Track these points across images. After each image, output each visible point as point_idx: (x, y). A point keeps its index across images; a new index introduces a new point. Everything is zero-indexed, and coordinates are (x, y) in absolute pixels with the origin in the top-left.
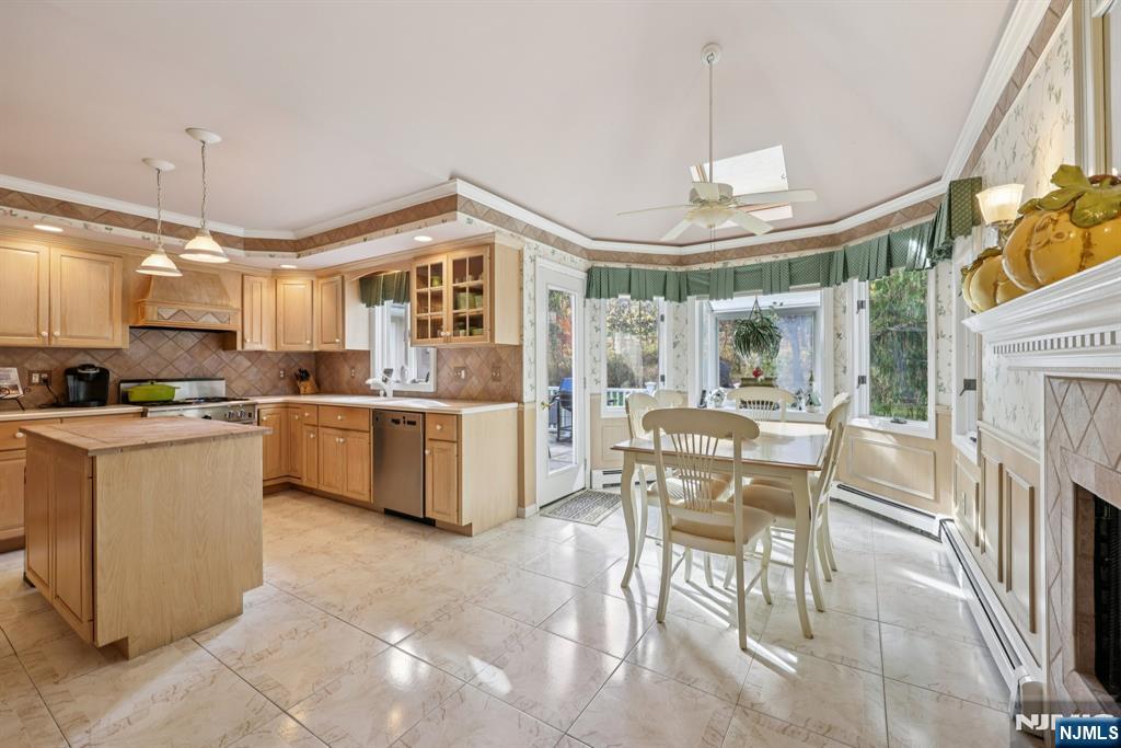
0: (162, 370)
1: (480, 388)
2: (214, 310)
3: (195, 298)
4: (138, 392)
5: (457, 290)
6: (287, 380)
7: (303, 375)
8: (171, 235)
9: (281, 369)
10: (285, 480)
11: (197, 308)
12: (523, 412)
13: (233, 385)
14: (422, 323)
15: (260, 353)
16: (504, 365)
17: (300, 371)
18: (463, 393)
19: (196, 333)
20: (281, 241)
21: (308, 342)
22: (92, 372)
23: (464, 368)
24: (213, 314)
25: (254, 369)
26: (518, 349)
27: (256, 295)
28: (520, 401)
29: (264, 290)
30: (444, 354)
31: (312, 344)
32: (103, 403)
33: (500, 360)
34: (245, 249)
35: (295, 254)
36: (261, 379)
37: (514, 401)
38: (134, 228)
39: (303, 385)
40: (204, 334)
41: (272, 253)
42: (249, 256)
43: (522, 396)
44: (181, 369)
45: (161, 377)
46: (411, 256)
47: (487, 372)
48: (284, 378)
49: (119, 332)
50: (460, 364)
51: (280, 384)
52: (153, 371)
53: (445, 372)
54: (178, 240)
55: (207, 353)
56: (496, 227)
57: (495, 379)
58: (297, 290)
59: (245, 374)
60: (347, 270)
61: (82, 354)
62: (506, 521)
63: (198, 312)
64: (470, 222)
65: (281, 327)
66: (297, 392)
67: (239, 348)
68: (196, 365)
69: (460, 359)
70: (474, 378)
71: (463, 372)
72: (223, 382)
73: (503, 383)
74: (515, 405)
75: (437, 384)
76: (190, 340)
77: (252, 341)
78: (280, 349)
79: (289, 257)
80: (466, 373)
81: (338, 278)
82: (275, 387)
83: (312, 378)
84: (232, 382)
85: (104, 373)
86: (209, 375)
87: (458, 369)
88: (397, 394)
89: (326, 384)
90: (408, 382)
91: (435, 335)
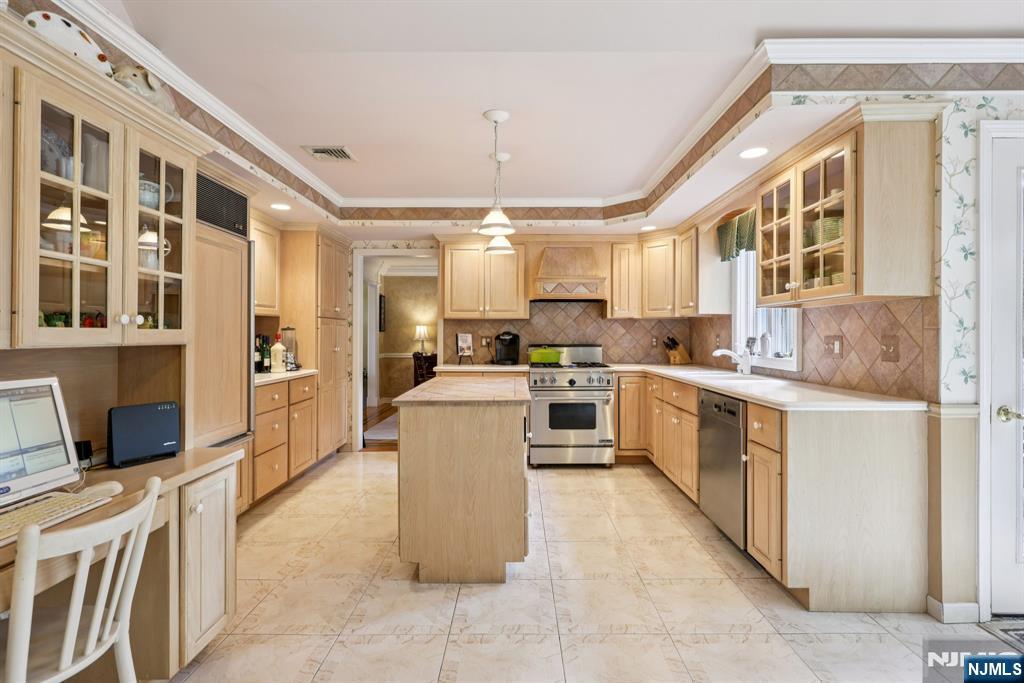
0: (557, 336)
1: (862, 370)
2: (584, 281)
3: (571, 271)
4: (536, 355)
5: (810, 217)
6: (659, 346)
7: (672, 344)
8: (547, 219)
9: (653, 336)
10: (639, 453)
11: (570, 281)
12: (938, 421)
13: (610, 352)
14: (767, 273)
15: (632, 321)
16: (903, 332)
17: (668, 338)
18: (838, 378)
19: (581, 304)
20: (632, 202)
21: (670, 307)
22: (508, 337)
24: (584, 285)
25: (628, 337)
26: (929, 305)
27: (624, 262)
28: (934, 400)
29: (632, 256)
30: (811, 316)
31: (674, 309)
32: (515, 362)
33: (895, 323)
34: (604, 219)
35: (644, 213)
36: (635, 347)
37: (920, 398)
38: (522, 218)
39: (675, 355)
40: (587, 304)
41: (625, 217)
42: (607, 224)
43: (937, 391)
44: (570, 336)
45: (556, 343)
46: (755, 184)
47: (876, 346)
48: (656, 346)
49: (522, 306)
50: (834, 331)
51: (654, 352)
52: (550, 338)
53: (815, 344)
54: (551, 221)
55: (589, 321)
56: (862, 94)
57: (886, 357)
58: (660, 251)
59: (621, 341)
60: (699, 220)
61: (508, 324)
62: (897, 611)
63: (573, 284)
64: (799, 101)
65: (646, 292)
66: (667, 362)
67: (609, 316)
68: (581, 332)
69: (834, 324)
70: (853, 355)
71: (837, 344)
72: (600, 349)
73: (903, 363)
74: (921, 406)
75: (802, 361)
76: (576, 310)
77: (620, 308)
78: (645, 316)
79: (640, 217)
80: (842, 344)
81: (693, 231)
82: (648, 355)
83: (681, 346)
84: (609, 349)
85: (515, 339)
86: (590, 342)
87: (829, 340)
88: (756, 371)
89: (697, 355)
90: (770, 355)
91: (782, 290)
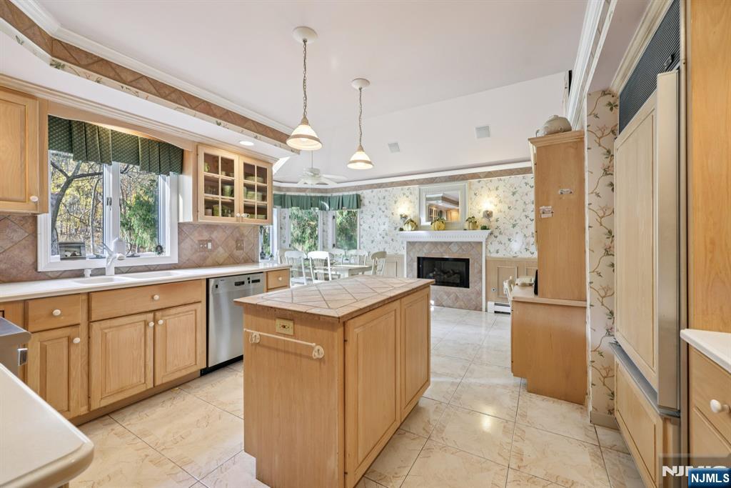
1: (227, 255)
16: (246, 239)
18: (208, 262)
23: (210, 241)
33: (242, 235)
47: (232, 243)
50: (206, 238)
53: (188, 245)
57: (238, 248)
69: (206, 234)
70: (220, 249)
71: (209, 244)
73: (245, 250)
80: (213, 245)
87: (203, 242)
